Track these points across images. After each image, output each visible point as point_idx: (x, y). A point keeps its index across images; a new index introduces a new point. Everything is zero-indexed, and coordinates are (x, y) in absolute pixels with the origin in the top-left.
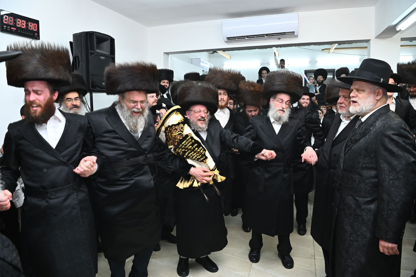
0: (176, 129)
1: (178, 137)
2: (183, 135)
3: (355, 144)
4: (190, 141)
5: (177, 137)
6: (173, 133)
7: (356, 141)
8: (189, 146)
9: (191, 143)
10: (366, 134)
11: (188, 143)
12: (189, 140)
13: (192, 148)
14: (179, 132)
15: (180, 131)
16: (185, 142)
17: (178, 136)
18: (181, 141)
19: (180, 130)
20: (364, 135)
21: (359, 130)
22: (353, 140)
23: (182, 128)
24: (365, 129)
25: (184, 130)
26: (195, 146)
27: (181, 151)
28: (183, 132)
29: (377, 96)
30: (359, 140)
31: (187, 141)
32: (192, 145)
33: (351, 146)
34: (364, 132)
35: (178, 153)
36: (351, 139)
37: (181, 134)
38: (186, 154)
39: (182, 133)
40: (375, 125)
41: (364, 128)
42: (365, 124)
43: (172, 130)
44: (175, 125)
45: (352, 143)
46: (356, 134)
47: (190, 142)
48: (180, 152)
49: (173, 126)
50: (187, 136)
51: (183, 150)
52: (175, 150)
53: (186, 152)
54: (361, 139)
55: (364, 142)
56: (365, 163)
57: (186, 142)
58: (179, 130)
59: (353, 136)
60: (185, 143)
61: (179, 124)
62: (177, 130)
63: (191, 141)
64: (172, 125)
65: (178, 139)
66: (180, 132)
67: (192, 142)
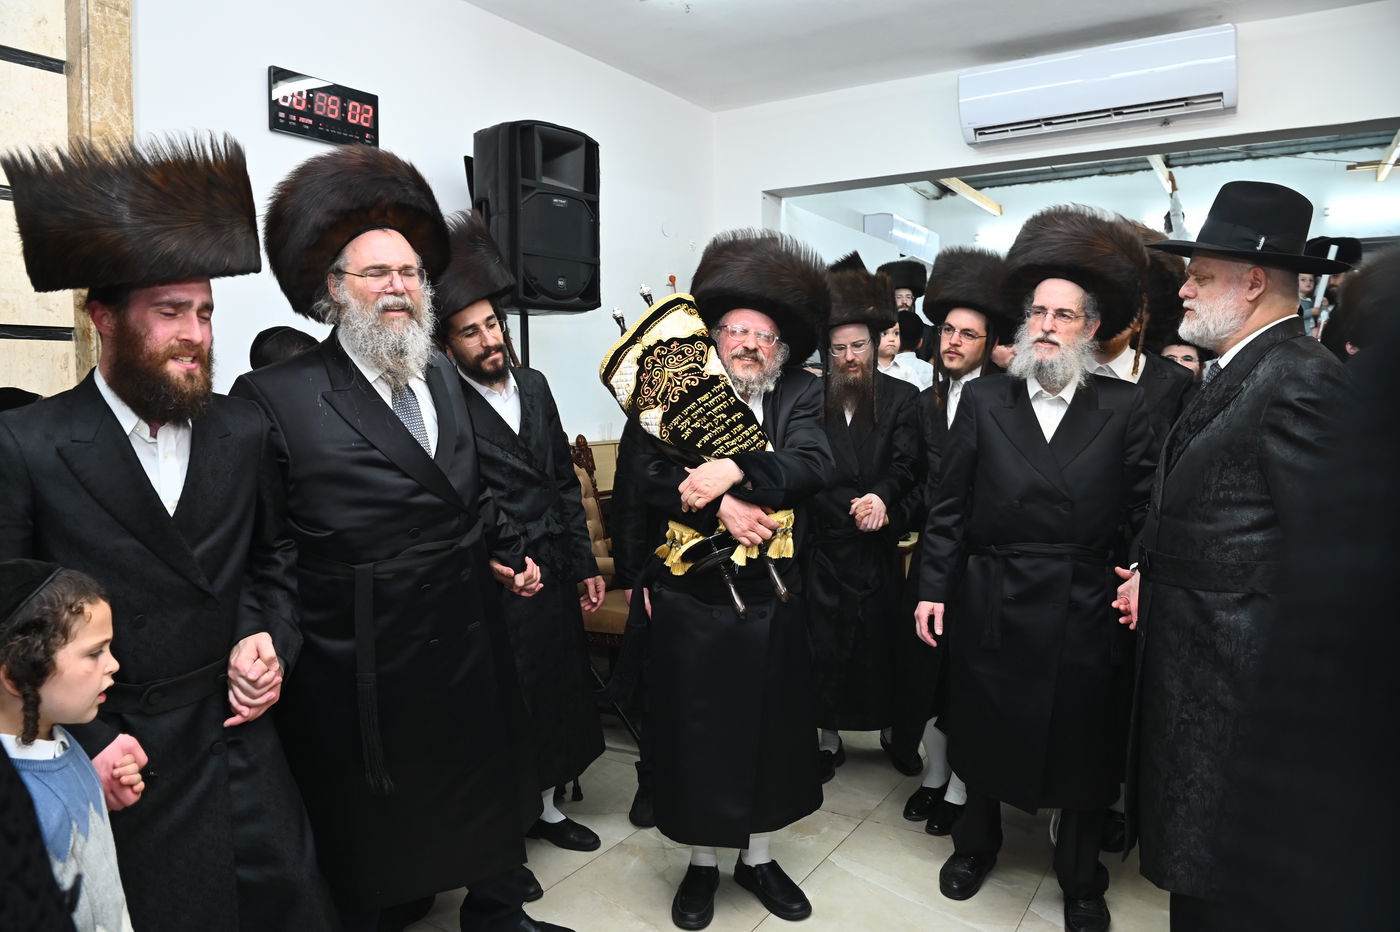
0: (682, 353)
1: (684, 378)
2: (701, 375)
3: (1199, 432)
4: (723, 397)
5: (681, 378)
6: (668, 363)
7: (1202, 424)
8: (719, 413)
9: (724, 405)
10: (1229, 403)
11: (717, 404)
12: (720, 392)
13: (729, 420)
14: (690, 362)
15: (695, 361)
16: (706, 397)
17: (686, 374)
18: (693, 393)
19: (696, 358)
20: (1222, 405)
21: (1211, 391)
22: (1194, 423)
23: (702, 353)
24: (1227, 390)
25: (707, 359)
26: (736, 418)
27: (688, 426)
28: (703, 366)
29: (1251, 288)
30: (1210, 421)
31: (713, 397)
32: (729, 411)
33: (1186, 441)
34: (1224, 397)
35: (676, 433)
36: (1188, 421)
37: (697, 369)
38: (706, 438)
39: (702, 370)
40: (1255, 375)
41: (1224, 387)
42: (1227, 373)
43: (666, 355)
44: (681, 341)
45: (1190, 432)
46: (1202, 404)
47: (722, 400)
48: (685, 430)
49: (675, 344)
50: (715, 380)
51: (697, 425)
52: (666, 419)
53: (705, 432)
54: (1215, 416)
55: (1222, 426)
56: (1224, 488)
57: (710, 399)
58: (692, 359)
59: (1193, 412)
60: (707, 401)
61: (692, 339)
62: (684, 356)
63: (726, 399)
64: (671, 341)
65: (684, 386)
66: (694, 365)
67: (729, 402)
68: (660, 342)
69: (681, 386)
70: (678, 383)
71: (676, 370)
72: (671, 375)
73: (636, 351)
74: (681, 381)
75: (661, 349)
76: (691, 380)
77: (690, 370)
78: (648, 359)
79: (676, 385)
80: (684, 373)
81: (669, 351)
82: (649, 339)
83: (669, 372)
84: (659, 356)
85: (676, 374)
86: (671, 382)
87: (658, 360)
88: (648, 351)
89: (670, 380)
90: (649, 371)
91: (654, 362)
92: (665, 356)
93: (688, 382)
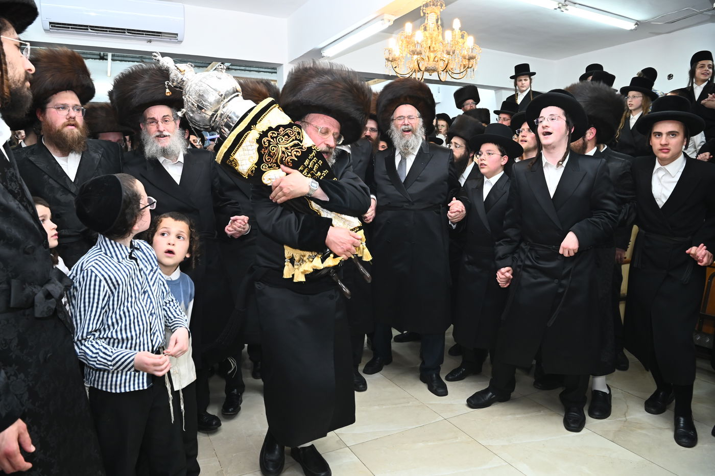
0: (287, 134)
1: (292, 150)
2: (302, 148)
4: (315, 161)
5: (290, 151)
6: (279, 142)
9: (317, 166)
11: (313, 166)
12: (313, 159)
14: (293, 140)
15: (296, 139)
16: (307, 162)
17: (293, 148)
18: (299, 160)
19: (296, 137)
23: (299, 133)
25: (303, 138)
28: (301, 142)
32: (320, 170)
37: (298, 145)
39: (301, 145)
44: (284, 127)
49: (282, 129)
50: (310, 150)
58: (294, 138)
61: (290, 125)
62: (289, 136)
64: (278, 127)
66: (296, 142)
67: (319, 164)
68: (270, 129)
69: (291, 156)
70: (290, 154)
71: (286, 146)
72: (284, 149)
73: (254, 134)
74: (291, 152)
75: (273, 133)
76: (297, 151)
77: (295, 145)
78: (265, 139)
79: (288, 155)
80: (291, 147)
81: (278, 134)
82: (262, 126)
83: (282, 147)
84: (272, 138)
85: (287, 148)
86: (284, 153)
87: (272, 140)
88: (264, 134)
89: (283, 152)
90: (267, 148)
91: (269, 141)
92: (276, 138)
93: (295, 153)
